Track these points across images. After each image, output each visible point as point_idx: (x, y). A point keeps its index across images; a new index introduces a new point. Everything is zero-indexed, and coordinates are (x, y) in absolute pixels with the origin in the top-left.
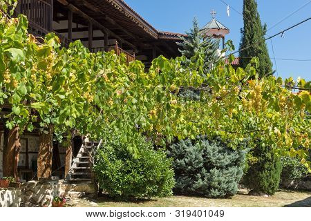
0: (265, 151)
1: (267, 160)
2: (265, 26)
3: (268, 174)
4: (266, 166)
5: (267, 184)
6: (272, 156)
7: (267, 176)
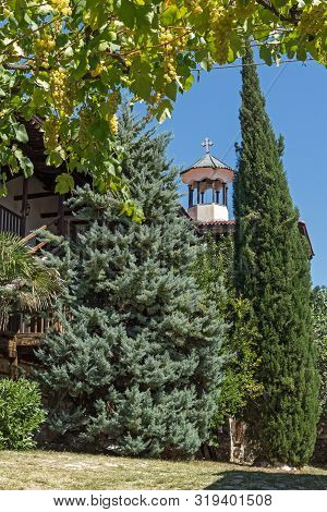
0: (282, 373)
1: (286, 391)
2: (281, 138)
3: (289, 422)
4: (285, 404)
5: (286, 444)
6: (296, 383)
7: (288, 426)
